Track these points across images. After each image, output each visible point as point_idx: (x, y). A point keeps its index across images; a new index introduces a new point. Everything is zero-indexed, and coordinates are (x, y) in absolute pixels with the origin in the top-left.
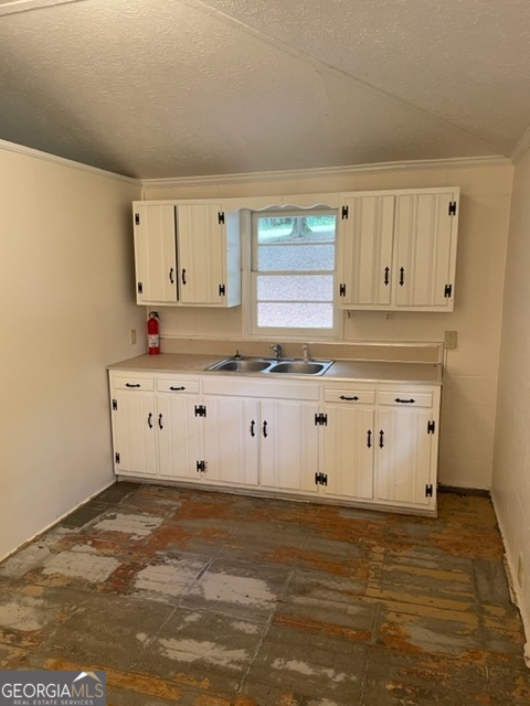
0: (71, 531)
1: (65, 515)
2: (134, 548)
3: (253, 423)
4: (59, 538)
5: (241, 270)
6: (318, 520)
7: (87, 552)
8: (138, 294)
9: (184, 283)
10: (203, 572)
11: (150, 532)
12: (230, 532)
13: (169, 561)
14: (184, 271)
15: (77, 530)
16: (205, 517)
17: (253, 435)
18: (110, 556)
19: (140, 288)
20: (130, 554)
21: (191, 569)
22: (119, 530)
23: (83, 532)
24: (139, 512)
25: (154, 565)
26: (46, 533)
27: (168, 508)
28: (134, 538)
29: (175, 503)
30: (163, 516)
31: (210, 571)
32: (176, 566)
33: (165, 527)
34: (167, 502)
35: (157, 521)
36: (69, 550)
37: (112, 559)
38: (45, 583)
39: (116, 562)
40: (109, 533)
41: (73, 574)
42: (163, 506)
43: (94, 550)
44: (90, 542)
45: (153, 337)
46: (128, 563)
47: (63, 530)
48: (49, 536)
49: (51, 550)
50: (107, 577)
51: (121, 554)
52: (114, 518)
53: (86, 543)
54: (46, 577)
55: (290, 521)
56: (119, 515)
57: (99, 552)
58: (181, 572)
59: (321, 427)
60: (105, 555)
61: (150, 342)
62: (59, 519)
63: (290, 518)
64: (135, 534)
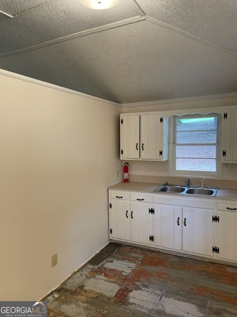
0: (93, 267)
1: (90, 259)
2: (125, 279)
3: (179, 218)
4: (89, 270)
5: (169, 143)
6: (215, 272)
7: (103, 279)
8: (121, 155)
9: (143, 150)
10: (161, 297)
11: (131, 271)
12: (171, 275)
13: (143, 289)
14: (143, 144)
15: (96, 267)
16: (156, 265)
17: (179, 224)
18: (114, 283)
19: (122, 152)
20: (123, 282)
21: (155, 294)
22: (116, 269)
23: (99, 268)
24: (123, 259)
25: (136, 290)
26: (82, 267)
27: (137, 258)
28: (123, 273)
29: (140, 256)
30: (135, 263)
31: (165, 296)
32: (147, 291)
33: (137, 269)
34: (136, 255)
35: (133, 265)
36: (94, 277)
37: (115, 284)
38: (86, 294)
39: (117, 286)
40: (111, 270)
41: (98, 291)
42: (134, 257)
43: (106, 278)
44: (103, 274)
45: (126, 174)
46: (123, 288)
47: (90, 266)
48: (84, 269)
49: (86, 277)
50: (115, 294)
51: (119, 282)
52: (112, 262)
53: (101, 274)
54: (86, 292)
55: (201, 271)
56: (114, 261)
57: (109, 280)
58: (151, 296)
59: (216, 223)
60: (112, 282)
61: (125, 176)
62: (87, 261)
63: (200, 270)
64: (124, 272)
